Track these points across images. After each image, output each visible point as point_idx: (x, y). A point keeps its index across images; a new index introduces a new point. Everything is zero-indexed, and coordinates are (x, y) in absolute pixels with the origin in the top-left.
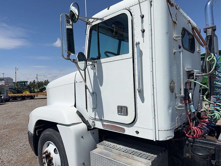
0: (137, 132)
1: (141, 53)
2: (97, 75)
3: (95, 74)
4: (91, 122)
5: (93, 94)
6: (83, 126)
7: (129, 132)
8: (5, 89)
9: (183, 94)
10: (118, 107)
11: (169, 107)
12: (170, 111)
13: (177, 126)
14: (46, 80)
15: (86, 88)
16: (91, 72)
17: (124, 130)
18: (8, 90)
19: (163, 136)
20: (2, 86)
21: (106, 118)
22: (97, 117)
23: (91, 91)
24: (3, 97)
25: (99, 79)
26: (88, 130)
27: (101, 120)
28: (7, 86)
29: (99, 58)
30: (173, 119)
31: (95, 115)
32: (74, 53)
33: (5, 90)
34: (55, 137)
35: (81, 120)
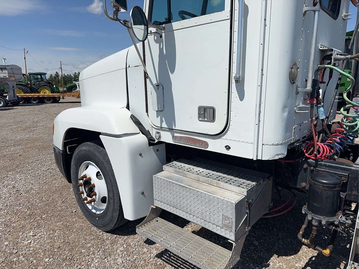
0: (228, 148)
1: (245, 10)
2: (165, 53)
3: (161, 50)
4: (153, 133)
5: (157, 86)
6: (142, 139)
7: (215, 146)
8: (11, 84)
9: (309, 87)
10: (200, 108)
11: (285, 107)
12: (286, 114)
13: (292, 139)
14: (77, 72)
15: (146, 76)
16: (155, 47)
17: (207, 144)
18: (15, 86)
19: (269, 153)
20: (4, 79)
21: (178, 126)
22: (164, 125)
23: (155, 82)
24: (7, 98)
25: (168, 61)
26: (150, 144)
27: (171, 130)
28: (13, 79)
29: (169, 20)
30: (287, 128)
31: (162, 122)
32: (125, 8)
33: (11, 86)
34: (97, 154)
35: (137, 130)
